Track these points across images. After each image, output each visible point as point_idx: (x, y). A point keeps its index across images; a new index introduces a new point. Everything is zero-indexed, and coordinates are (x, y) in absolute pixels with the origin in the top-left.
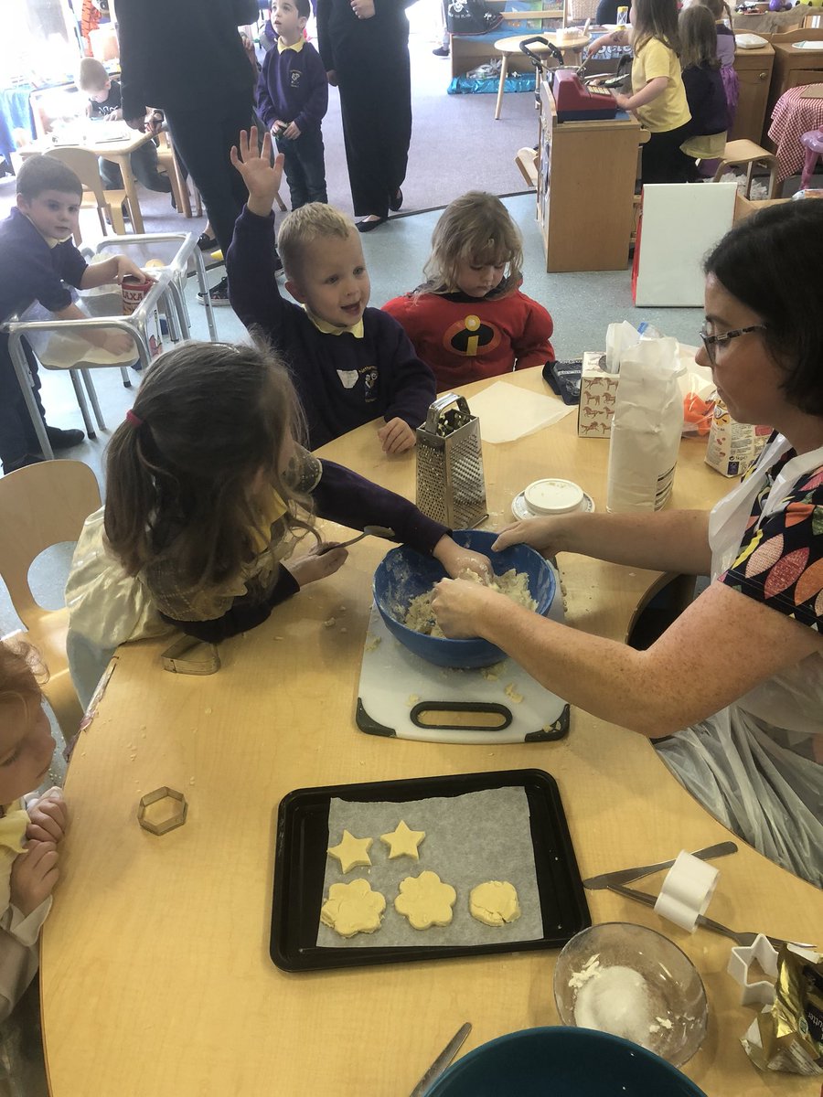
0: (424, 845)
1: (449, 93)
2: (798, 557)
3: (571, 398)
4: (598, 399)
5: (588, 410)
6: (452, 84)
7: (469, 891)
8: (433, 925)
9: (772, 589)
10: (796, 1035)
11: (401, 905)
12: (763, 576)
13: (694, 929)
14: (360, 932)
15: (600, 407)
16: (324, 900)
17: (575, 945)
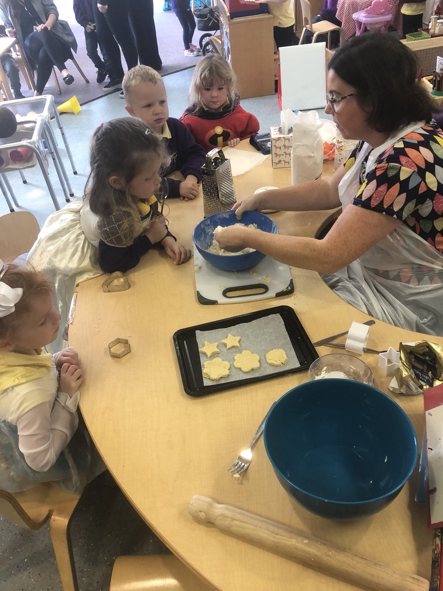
0: (241, 342)
1: (164, 11)
2: (383, 188)
3: (267, 152)
4: (280, 148)
5: (276, 154)
6: (165, 5)
7: (265, 355)
8: (252, 370)
9: (374, 203)
10: (410, 376)
11: (236, 364)
12: (370, 199)
13: (362, 353)
14: (221, 378)
15: (282, 152)
16: (203, 369)
17: (315, 366)
